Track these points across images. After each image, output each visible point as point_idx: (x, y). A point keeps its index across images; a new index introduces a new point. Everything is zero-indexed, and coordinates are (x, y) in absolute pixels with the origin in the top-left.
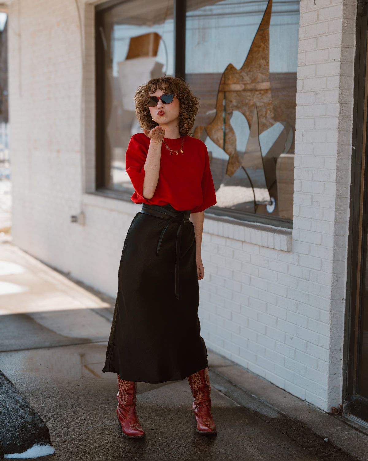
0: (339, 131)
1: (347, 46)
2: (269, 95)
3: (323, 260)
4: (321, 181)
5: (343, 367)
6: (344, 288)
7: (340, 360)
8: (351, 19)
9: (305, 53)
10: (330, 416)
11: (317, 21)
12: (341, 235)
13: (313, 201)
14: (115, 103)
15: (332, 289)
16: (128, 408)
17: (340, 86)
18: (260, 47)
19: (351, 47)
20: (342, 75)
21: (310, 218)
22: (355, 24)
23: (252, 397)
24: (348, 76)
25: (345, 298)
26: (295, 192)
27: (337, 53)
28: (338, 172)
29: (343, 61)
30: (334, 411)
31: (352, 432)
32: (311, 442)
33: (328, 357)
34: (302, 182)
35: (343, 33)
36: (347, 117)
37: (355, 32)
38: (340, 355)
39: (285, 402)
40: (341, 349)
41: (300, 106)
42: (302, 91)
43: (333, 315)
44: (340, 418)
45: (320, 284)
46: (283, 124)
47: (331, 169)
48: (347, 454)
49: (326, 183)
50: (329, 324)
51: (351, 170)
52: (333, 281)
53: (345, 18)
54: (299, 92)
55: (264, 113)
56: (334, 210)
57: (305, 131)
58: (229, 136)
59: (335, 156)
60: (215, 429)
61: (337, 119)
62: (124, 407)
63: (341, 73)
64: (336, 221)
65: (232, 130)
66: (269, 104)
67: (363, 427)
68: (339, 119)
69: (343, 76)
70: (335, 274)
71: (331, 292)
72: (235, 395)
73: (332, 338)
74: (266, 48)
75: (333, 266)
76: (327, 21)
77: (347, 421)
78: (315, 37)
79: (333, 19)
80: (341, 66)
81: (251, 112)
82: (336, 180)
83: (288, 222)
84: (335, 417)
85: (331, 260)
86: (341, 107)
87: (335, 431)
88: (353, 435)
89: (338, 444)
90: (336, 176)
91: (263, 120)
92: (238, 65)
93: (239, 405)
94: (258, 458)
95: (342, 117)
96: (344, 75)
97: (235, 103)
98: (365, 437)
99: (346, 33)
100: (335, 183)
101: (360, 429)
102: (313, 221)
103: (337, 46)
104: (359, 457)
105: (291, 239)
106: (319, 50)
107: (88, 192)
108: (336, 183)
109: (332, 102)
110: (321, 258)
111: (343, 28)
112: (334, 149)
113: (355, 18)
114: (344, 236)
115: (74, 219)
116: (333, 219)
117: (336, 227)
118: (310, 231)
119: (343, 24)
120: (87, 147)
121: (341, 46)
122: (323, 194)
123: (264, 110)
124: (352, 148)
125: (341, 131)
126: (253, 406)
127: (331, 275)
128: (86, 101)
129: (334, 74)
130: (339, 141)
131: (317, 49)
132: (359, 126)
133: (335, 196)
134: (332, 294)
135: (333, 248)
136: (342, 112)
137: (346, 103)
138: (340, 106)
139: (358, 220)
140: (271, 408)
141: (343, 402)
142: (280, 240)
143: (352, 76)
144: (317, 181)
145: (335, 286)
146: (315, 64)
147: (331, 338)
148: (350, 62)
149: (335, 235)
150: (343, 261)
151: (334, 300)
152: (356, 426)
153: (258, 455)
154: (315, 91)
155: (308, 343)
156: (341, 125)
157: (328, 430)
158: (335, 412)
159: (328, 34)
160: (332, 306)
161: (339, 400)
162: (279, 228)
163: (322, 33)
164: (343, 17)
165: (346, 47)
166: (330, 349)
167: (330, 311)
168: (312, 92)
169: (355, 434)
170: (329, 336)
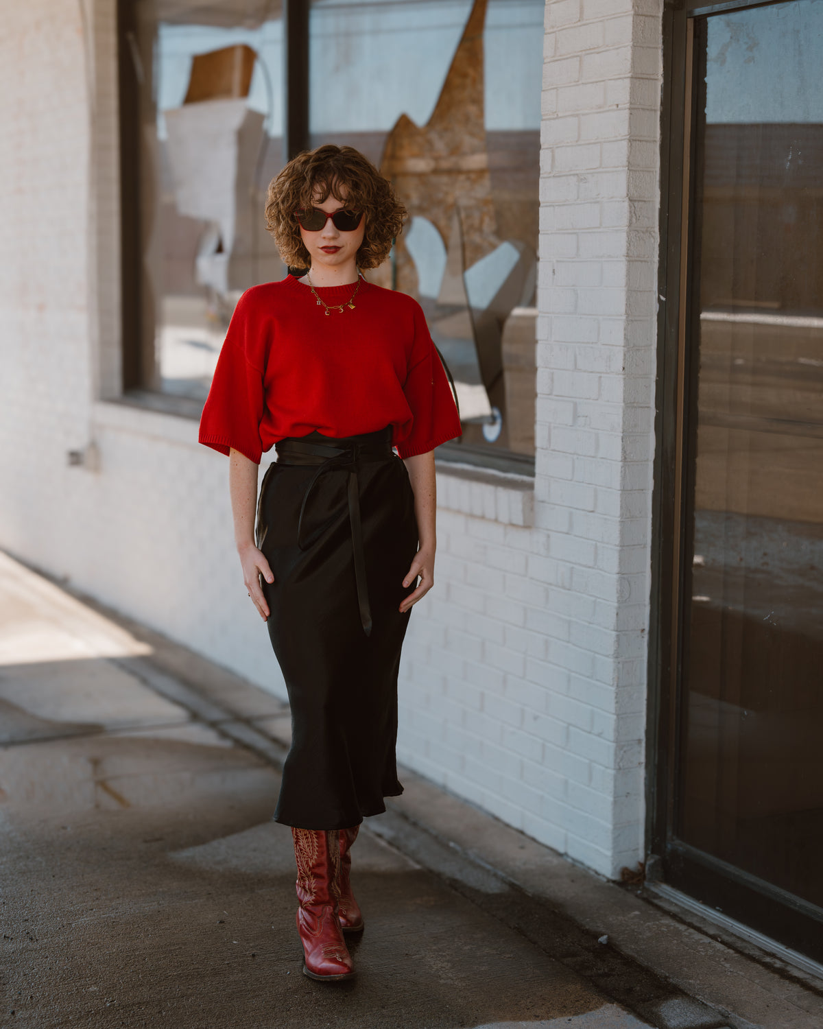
0: (629, 261)
1: (643, 76)
2: (486, 182)
3: (598, 544)
4: (592, 372)
5: (646, 779)
6: (645, 606)
7: (639, 763)
8: (651, 16)
9: (555, 90)
10: (616, 887)
11: (579, 21)
12: (635, 490)
13: (576, 416)
14: (164, 198)
15: (619, 608)
16: (318, 909)
17: (629, 163)
18: (465, 76)
19: (652, 77)
20: (633, 140)
21: (571, 454)
22: (660, 28)
23: (447, 847)
24: (647, 141)
25: (647, 627)
26: (539, 396)
27: (621, 92)
28: (628, 351)
29: (634, 109)
30: (626, 876)
31: (662, 922)
32: (571, 946)
33: (612, 757)
34: (553, 373)
35: (634, 46)
36: (647, 231)
37: (660, 45)
38: (639, 752)
39: (519, 859)
40: (640, 741)
41: (546, 206)
42: (550, 173)
43: (620, 666)
44: (639, 892)
45: (593, 599)
46: (516, 247)
47: (613, 345)
48: (647, 971)
49: (602, 375)
50: (613, 685)
51: (656, 346)
52: (621, 592)
53: (638, 15)
54: (545, 175)
55: (476, 222)
56: (621, 435)
57: (558, 261)
58: (405, 272)
59: (621, 316)
60: (359, 921)
61: (624, 235)
62: (310, 908)
63: (630, 134)
64: (625, 458)
65: (409, 260)
66: (486, 202)
67: (687, 910)
68: (628, 236)
69: (635, 140)
70: (625, 576)
71: (615, 614)
72: (412, 844)
73: (621, 716)
74: (478, 80)
75: (620, 559)
76: (601, 21)
77: (655, 898)
78: (577, 56)
79: (613, 16)
80: (630, 118)
81: (449, 219)
82: (624, 368)
83: (526, 463)
84: (627, 890)
85: (616, 545)
86: (633, 208)
87: (625, 920)
88: (664, 929)
89: (628, 949)
90: (624, 359)
91: (476, 238)
92: (420, 117)
93: (418, 867)
94: (449, 981)
95: (634, 230)
96: (637, 138)
97: (415, 200)
98: (689, 933)
99: (641, 47)
100: (622, 376)
101: (680, 915)
102: (578, 458)
103: (623, 76)
104: (671, 976)
105: (532, 498)
106: (586, 84)
107: (104, 397)
108: (624, 374)
109: (612, 198)
110: (595, 541)
111: (633, 35)
112: (617, 300)
113: (661, 15)
114: (644, 491)
115: (75, 458)
116: (618, 454)
117: (625, 473)
118: (571, 480)
119: (633, 27)
120: (101, 296)
121: (629, 75)
122: (597, 400)
123: (476, 215)
124: (659, 298)
125: (632, 261)
126: (449, 868)
127: (616, 577)
128: (98, 196)
129: (616, 137)
130: (628, 284)
131: (580, 82)
132: (673, 250)
133: (623, 404)
134: (617, 620)
135: (619, 519)
136: (634, 220)
137: (643, 199)
138: (630, 207)
139: (674, 458)
140: (488, 871)
141: (646, 856)
142: (508, 502)
143: (655, 141)
144: (585, 371)
145: (624, 601)
146: (577, 115)
147: (618, 715)
148: (652, 110)
149: (624, 490)
150: (642, 546)
151: (624, 632)
152: (673, 909)
153: (450, 975)
154: (577, 174)
155: (572, 728)
156: (632, 247)
157: (611, 919)
158: (629, 879)
159: (603, 49)
160: (618, 645)
161: (636, 851)
162: (510, 476)
163: (592, 47)
164: (632, 12)
165: (642, 78)
166: (617, 741)
167: (615, 655)
168: (570, 175)
169: (668, 926)
170: (614, 712)
